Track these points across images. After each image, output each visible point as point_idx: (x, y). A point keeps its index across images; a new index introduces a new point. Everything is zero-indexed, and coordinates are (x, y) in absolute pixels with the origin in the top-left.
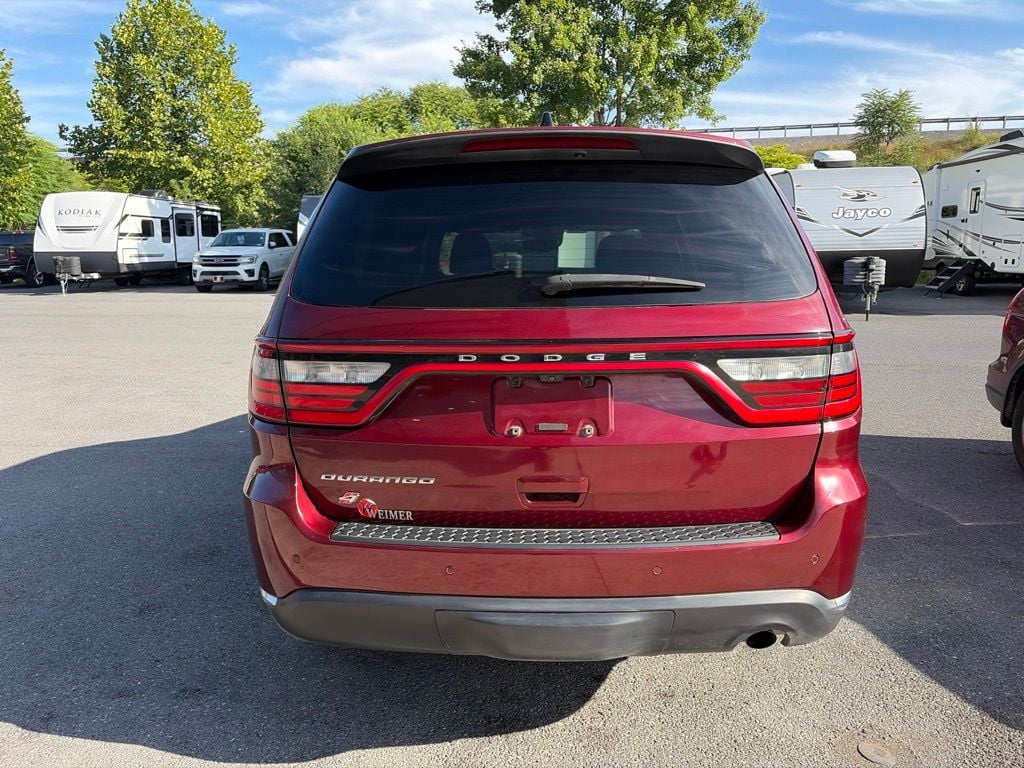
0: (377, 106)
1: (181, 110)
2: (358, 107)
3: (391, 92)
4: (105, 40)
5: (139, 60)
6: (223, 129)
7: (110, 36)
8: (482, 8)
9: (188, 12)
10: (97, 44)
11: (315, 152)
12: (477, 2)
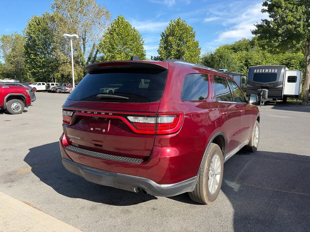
0: (240, 44)
1: (179, 50)
2: (235, 45)
3: (246, 39)
4: (163, 33)
5: (170, 38)
6: (189, 55)
7: (164, 32)
8: (263, 12)
9: (184, 24)
10: (161, 35)
11: (212, 60)
12: (262, 10)
